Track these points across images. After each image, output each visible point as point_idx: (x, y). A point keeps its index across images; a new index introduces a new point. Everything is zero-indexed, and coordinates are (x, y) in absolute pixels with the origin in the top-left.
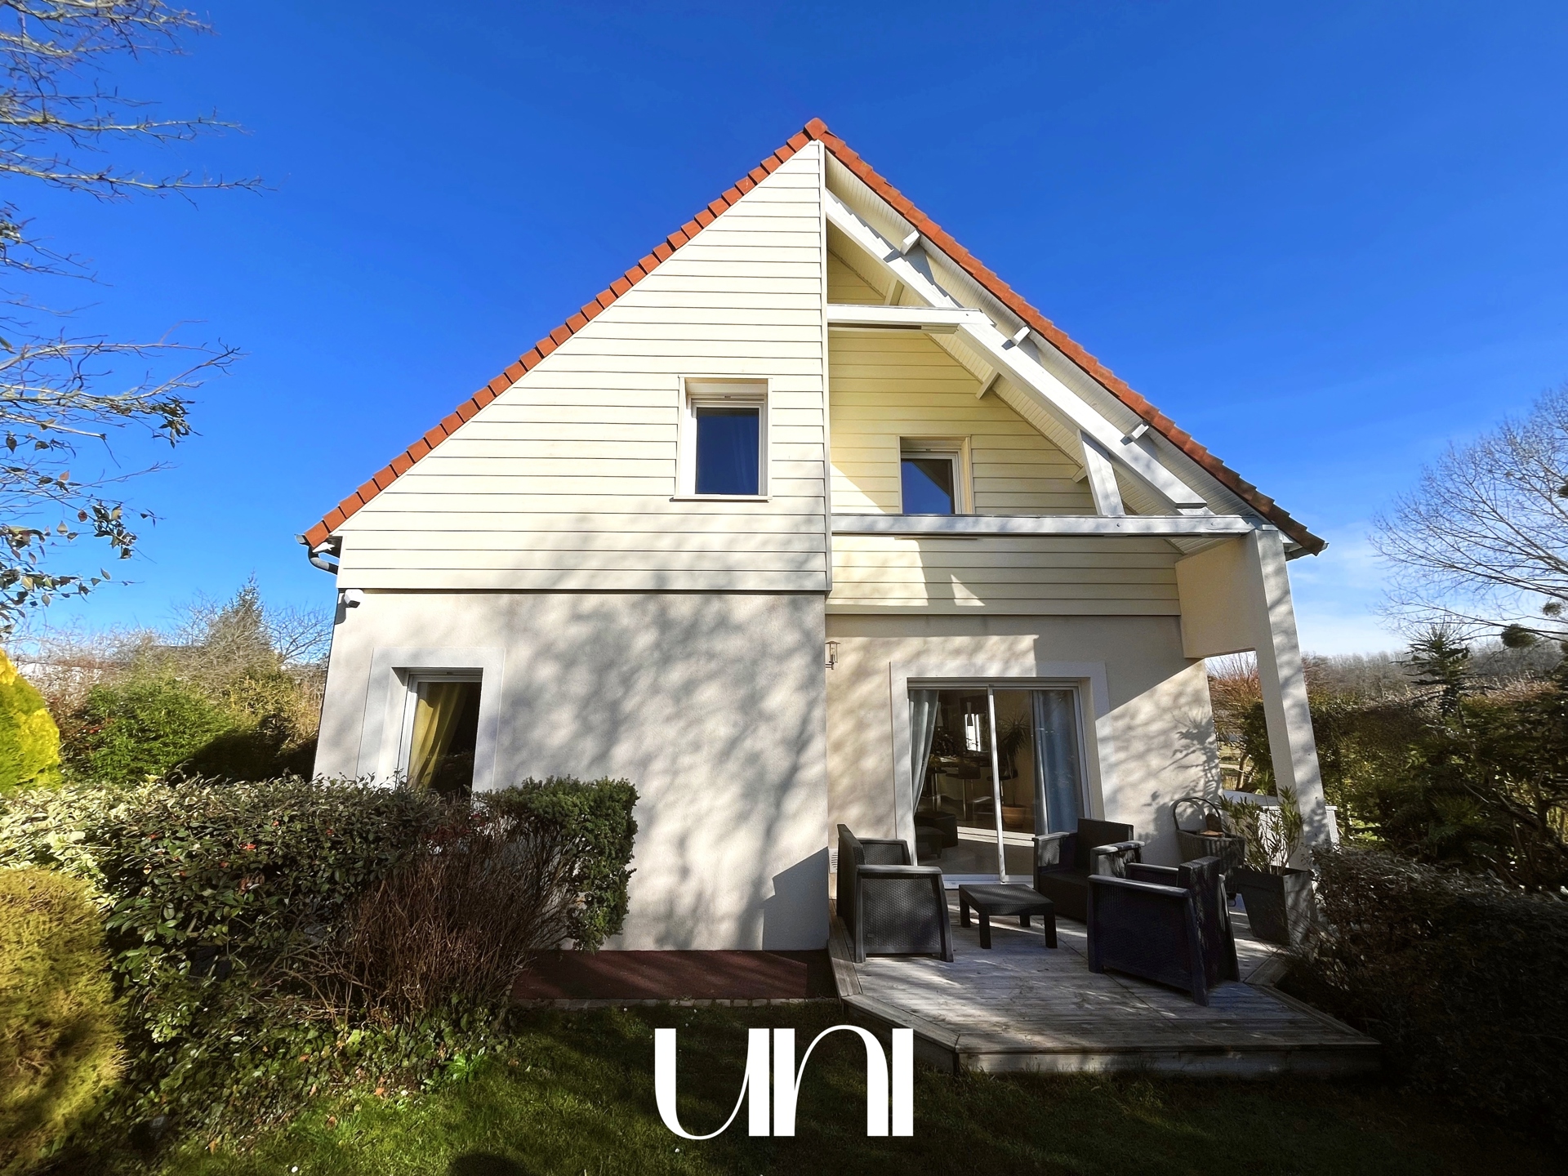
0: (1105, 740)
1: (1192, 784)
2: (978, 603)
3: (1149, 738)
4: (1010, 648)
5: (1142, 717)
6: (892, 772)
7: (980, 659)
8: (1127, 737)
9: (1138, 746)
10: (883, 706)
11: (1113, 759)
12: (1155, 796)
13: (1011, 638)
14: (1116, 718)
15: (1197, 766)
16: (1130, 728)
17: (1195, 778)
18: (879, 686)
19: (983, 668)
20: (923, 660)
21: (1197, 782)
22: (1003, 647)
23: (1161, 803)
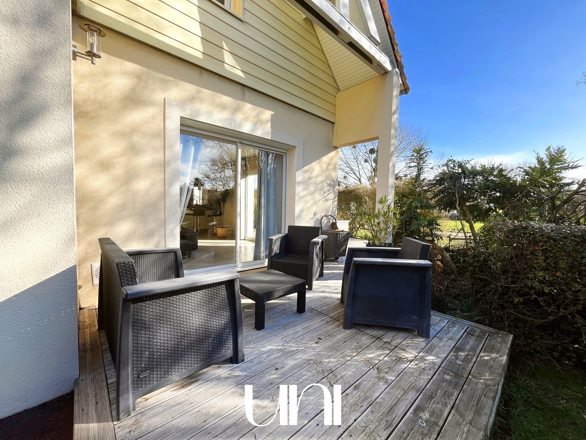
0: (299, 183)
1: (328, 209)
2: (241, 74)
3: (316, 184)
4: (258, 116)
5: (315, 173)
6: (164, 195)
7: (239, 117)
8: (308, 183)
9: (312, 188)
10: (155, 135)
11: (302, 194)
12: (315, 214)
13: (259, 109)
14: (306, 172)
15: (331, 200)
16: (310, 178)
17: (329, 206)
18: (153, 117)
19: (240, 125)
20: (197, 105)
21: (330, 207)
22: (254, 113)
23: (317, 217)
